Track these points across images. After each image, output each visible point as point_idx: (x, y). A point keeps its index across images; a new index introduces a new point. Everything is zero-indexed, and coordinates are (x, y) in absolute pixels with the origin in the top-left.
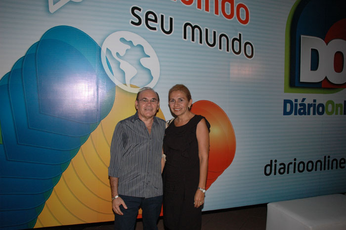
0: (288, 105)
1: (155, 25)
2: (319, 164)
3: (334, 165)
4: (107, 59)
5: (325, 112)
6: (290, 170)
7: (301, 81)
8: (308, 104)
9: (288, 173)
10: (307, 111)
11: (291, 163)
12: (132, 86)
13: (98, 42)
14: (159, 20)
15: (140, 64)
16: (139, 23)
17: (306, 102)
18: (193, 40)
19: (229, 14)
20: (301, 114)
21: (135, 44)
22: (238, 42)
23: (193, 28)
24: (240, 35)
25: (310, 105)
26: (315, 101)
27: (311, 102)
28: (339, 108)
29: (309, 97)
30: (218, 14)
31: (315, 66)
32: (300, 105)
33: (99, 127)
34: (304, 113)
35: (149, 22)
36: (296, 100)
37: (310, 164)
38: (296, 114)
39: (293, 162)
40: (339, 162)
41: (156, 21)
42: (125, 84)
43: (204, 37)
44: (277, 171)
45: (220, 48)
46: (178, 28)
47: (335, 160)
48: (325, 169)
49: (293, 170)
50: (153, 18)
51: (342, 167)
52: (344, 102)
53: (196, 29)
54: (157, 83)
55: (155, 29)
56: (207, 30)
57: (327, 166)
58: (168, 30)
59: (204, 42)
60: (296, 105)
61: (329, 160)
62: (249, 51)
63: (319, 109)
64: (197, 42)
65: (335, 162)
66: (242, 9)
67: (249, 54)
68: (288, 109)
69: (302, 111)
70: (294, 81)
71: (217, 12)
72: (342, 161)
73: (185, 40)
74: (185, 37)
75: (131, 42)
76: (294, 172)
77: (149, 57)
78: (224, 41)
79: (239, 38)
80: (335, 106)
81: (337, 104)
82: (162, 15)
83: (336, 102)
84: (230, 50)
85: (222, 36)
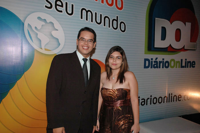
0: (147, 62)
1: (62, 9)
2: (166, 98)
3: (175, 99)
4: (28, 31)
5: (169, 66)
6: (148, 103)
7: (155, 47)
8: (159, 61)
9: (147, 104)
10: (158, 66)
11: (149, 98)
12: (46, 50)
13: (22, 19)
14: (64, 5)
16: (51, 7)
17: (158, 60)
18: (87, 20)
19: (110, 3)
20: (155, 67)
21: (48, 21)
22: (116, 22)
23: (87, 12)
24: (117, 17)
25: (160, 62)
26: (163, 59)
27: (161, 60)
28: (178, 64)
29: (160, 57)
30: (103, 3)
31: (163, 38)
32: (155, 62)
33: (23, 77)
34: (157, 67)
35: (58, 7)
36: (152, 59)
37: (160, 99)
38: (151, 68)
39: (150, 98)
40: (177, 97)
41: (62, 6)
42: (41, 48)
43: (94, 18)
44: (140, 103)
45: (105, 25)
46: (77, 12)
48: (169, 102)
49: (150, 102)
50: (61, 4)
51: (179, 100)
52: (180, 60)
53: (89, 13)
54: (63, 48)
55: (61, 11)
56: (96, 13)
57: (170, 100)
58: (70, 12)
59: (94, 21)
60: (152, 62)
61: (172, 96)
62: (123, 28)
63: (166, 65)
64: (89, 21)
65: (175, 97)
68: (147, 65)
69: (155, 66)
70: (151, 47)
71: (103, 2)
72: (180, 97)
74: (82, 18)
75: (45, 20)
76: (151, 104)
77: (58, 30)
78: (107, 21)
79: (116, 19)
80: (176, 63)
81: (176, 61)
82: (66, 2)
83: (176, 60)
84: (111, 26)
85: (106, 17)
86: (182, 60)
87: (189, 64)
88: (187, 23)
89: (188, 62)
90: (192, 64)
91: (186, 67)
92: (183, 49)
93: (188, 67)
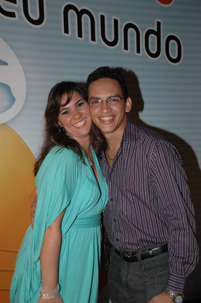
1: (13, 8)
18: (80, 35)
22: (156, 37)
23: (80, 14)
24: (159, 24)
43: (98, 28)
45: (126, 48)
46: (55, 15)
53: (85, 16)
54: (23, 108)
55: (12, 15)
56: (102, 17)
58: (36, 17)
59: (99, 39)
62: (173, 51)
64: (86, 39)
67: (175, 56)
73: (66, 35)
74: (66, 31)
78: (132, 35)
79: (156, 30)
84: (143, 50)
85: (128, 26)
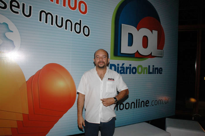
0: (113, 68)
1: (18, 10)
2: (133, 104)
3: (143, 105)
5: (137, 73)
7: (121, 52)
10: (125, 71)
14: (21, 7)
15: (6, 37)
16: (5, 7)
17: (125, 66)
18: (46, 22)
19: (73, 6)
20: (121, 73)
21: (1, 22)
22: (79, 26)
23: (47, 14)
24: (80, 21)
25: (127, 68)
26: (130, 65)
27: (128, 66)
28: (145, 70)
29: (127, 63)
30: (65, 6)
32: (121, 67)
34: (124, 73)
35: (13, 8)
36: (118, 65)
37: (127, 105)
40: (145, 103)
41: (18, 7)
43: (54, 20)
45: (66, 29)
46: (35, 14)
47: (143, 101)
48: (136, 107)
50: (17, 5)
51: (147, 106)
52: (148, 66)
53: (49, 16)
55: (17, 13)
56: (57, 16)
57: (138, 106)
58: (28, 14)
59: (54, 24)
60: (118, 67)
61: (139, 102)
62: (86, 32)
63: (133, 70)
64: (49, 24)
65: (143, 103)
66: (82, 4)
67: (87, 34)
69: (122, 71)
71: (64, 5)
72: (147, 102)
73: (40, 22)
74: (40, 20)
76: (117, 110)
77: (13, 32)
78: (69, 24)
79: (79, 23)
80: (143, 69)
81: (144, 68)
82: (23, 4)
83: (143, 66)
84: (73, 30)
85: (67, 20)
86: (149, 66)
87: (156, 70)
88: (153, 31)
89: (155, 68)
90: (159, 71)
91: (153, 73)
92: (150, 56)
93: (155, 73)
